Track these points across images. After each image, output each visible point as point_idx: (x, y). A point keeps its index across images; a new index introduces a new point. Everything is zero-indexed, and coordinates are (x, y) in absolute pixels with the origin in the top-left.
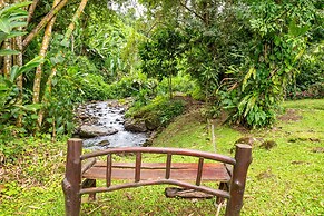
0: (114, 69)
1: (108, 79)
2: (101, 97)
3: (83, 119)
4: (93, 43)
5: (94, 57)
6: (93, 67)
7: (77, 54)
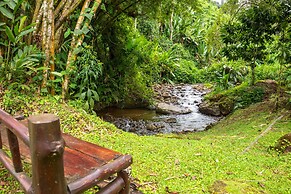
0: (207, 55)
1: (200, 65)
2: (190, 80)
3: (165, 98)
4: (189, 32)
5: (189, 44)
6: (187, 54)
7: (174, 41)
